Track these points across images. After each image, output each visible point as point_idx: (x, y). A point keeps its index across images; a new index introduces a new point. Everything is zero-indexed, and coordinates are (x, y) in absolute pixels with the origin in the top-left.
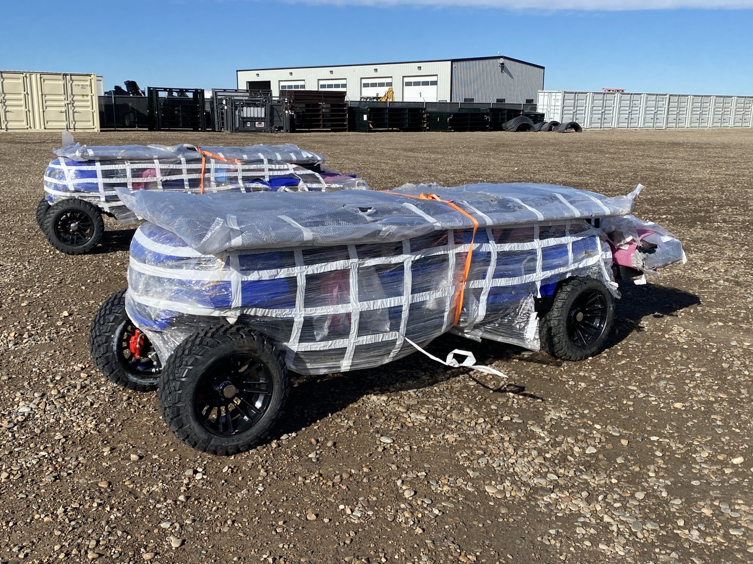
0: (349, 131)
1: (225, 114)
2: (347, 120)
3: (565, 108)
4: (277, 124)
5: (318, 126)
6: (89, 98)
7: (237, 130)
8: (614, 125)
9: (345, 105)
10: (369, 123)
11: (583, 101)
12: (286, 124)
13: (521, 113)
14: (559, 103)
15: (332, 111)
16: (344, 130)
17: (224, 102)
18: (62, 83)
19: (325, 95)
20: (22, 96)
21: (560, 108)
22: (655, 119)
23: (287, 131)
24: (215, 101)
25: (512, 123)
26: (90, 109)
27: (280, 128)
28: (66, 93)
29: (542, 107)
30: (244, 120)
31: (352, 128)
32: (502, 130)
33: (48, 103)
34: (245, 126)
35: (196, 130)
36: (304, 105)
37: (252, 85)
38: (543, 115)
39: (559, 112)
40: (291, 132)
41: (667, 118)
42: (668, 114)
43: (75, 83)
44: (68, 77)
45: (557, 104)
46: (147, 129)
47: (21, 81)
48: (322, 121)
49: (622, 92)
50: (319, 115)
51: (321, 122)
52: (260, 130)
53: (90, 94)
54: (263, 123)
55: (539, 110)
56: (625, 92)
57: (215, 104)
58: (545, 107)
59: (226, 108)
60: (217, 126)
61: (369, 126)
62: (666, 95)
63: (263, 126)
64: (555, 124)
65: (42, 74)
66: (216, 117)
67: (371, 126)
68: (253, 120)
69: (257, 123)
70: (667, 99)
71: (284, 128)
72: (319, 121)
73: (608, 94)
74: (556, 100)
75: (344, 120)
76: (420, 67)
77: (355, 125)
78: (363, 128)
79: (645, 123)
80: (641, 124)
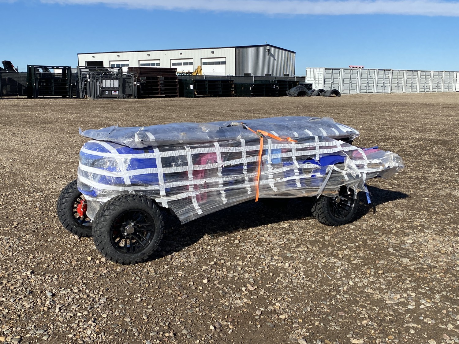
0: (180, 97)
1: (88, 85)
2: (178, 89)
3: (326, 80)
4: (128, 92)
5: (157, 93)
7: (98, 97)
8: (358, 91)
9: (176, 78)
10: (194, 91)
12: (134, 92)
13: (298, 83)
14: (322, 76)
15: (165, 82)
16: (176, 96)
17: (88, 76)
19: (162, 71)
21: (322, 79)
22: (384, 87)
23: (135, 97)
24: (79, 75)
25: (293, 90)
27: (130, 96)
29: (309, 79)
30: (104, 89)
31: (182, 95)
32: (286, 95)
34: (104, 94)
35: (64, 97)
36: (145, 78)
37: (90, 64)
38: (311, 85)
39: (322, 82)
40: (138, 98)
41: (391, 86)
45: (320, 77)
46: (26, 97)
48: (160, 89)
49: (362, 68)
51: (159, 91)
52: (115, 97)
54: (117, 91)
55: (308, 81)
56: (364, 68)
57: (79, 78)
58: (312, 79)
59: (89, 80)
60: (81, 94)
61: (194, 93)
63: (117, 94)
64: (322, 91)
66: (80, 87)
67: (196, 93)
68: (110, 89)
69: (113, 91)
70: (391, 73)
71: (133, 95)
72: (158, 89)
73: (353, 69)
74: (320, 74)
75: (176, 89)
76: (213, 52)
77: (184, 93)
78: (190, 94)
79: (377, 89)
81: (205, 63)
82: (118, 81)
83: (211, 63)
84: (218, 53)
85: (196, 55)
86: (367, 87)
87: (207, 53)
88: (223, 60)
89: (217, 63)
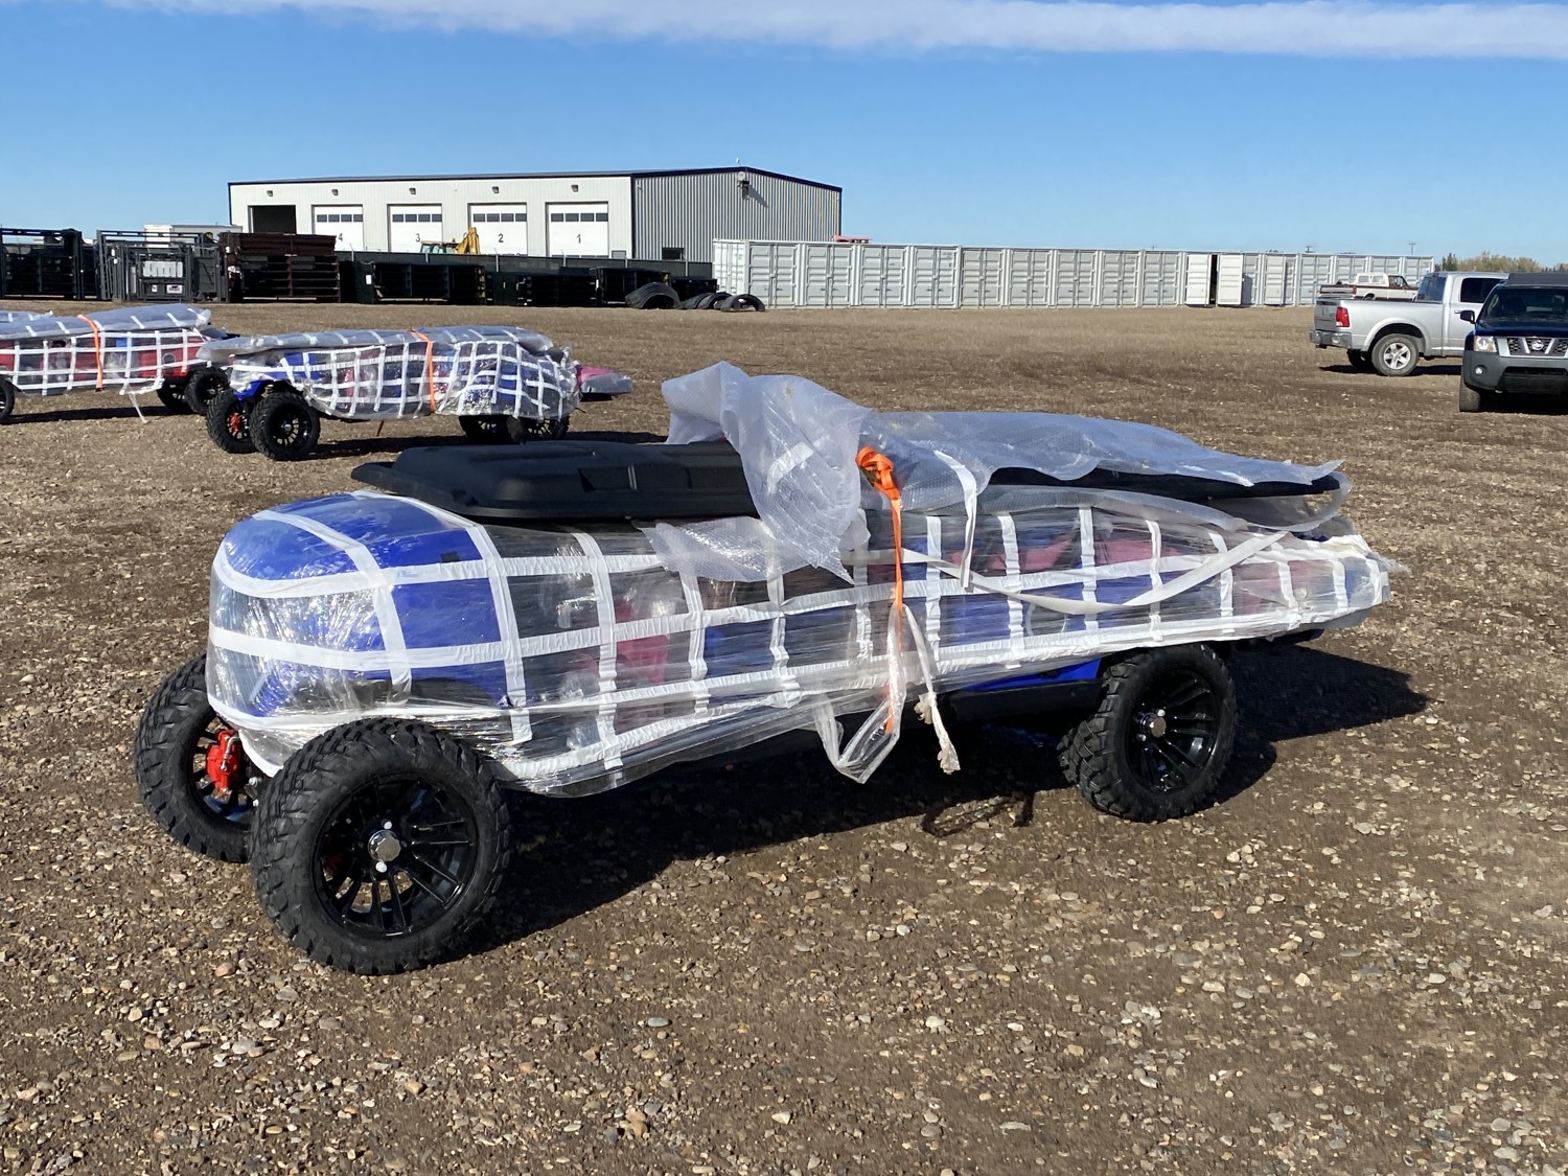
0: (343, 302)
1: (114, 271)
2: (339, 283)
3: (754, 271)
4: (204, 289)
5: (286, 293)
7: (134, 299)
8: (853, 300)
9: (334, 259)
10: (375, 289)
11: (787, 259)
13: (666, 277)
14: (743, 261)
16: (335, 301)
17: (114, 252)
21: (743, 269)
22: (935, 291)
23: (223, 300)
24: (100, 251)
29: (719, 269)
30: (147, 283)
31: (348, 297)
34: (149, 292)
35: (69, 297)
37: (259, 212)
38: (716, 281)
39: (744, 277)
41: (961, 291)
42: (961, 281)
45: (740, 262)
48: (291, 284)
49: (866, 243)
50: (286, 275)
51: (290, 287)
52: (174, 299)
54: (180, 287)
55: (714, 274)
56: (871, 243)
57: (101, 256)
58: (724, 268)
59: (115, 261)
60: (103, 291)
61: (376, 294)
62: (954, 248)
63: (180, 292)
64: (724, 296)
66: (103, 276)
67: (379, 293)
68: (162, 282)
69: (169, 286)
70: (958, 256)
72: (287, 283)
74: (739, 256)
75: (334, 284)
76: (576, 187)
77: (352, 292)
78: (366, 297)
79: (914, 297)
80: (907, 300)
81: (557, 218)
82: (180, 264)
83: (572, 218)
84: (591, 188)
85: (534, 194)
86: (883, 289)
87: (560, 189)
88: (602, 209)
89: (587, 217)
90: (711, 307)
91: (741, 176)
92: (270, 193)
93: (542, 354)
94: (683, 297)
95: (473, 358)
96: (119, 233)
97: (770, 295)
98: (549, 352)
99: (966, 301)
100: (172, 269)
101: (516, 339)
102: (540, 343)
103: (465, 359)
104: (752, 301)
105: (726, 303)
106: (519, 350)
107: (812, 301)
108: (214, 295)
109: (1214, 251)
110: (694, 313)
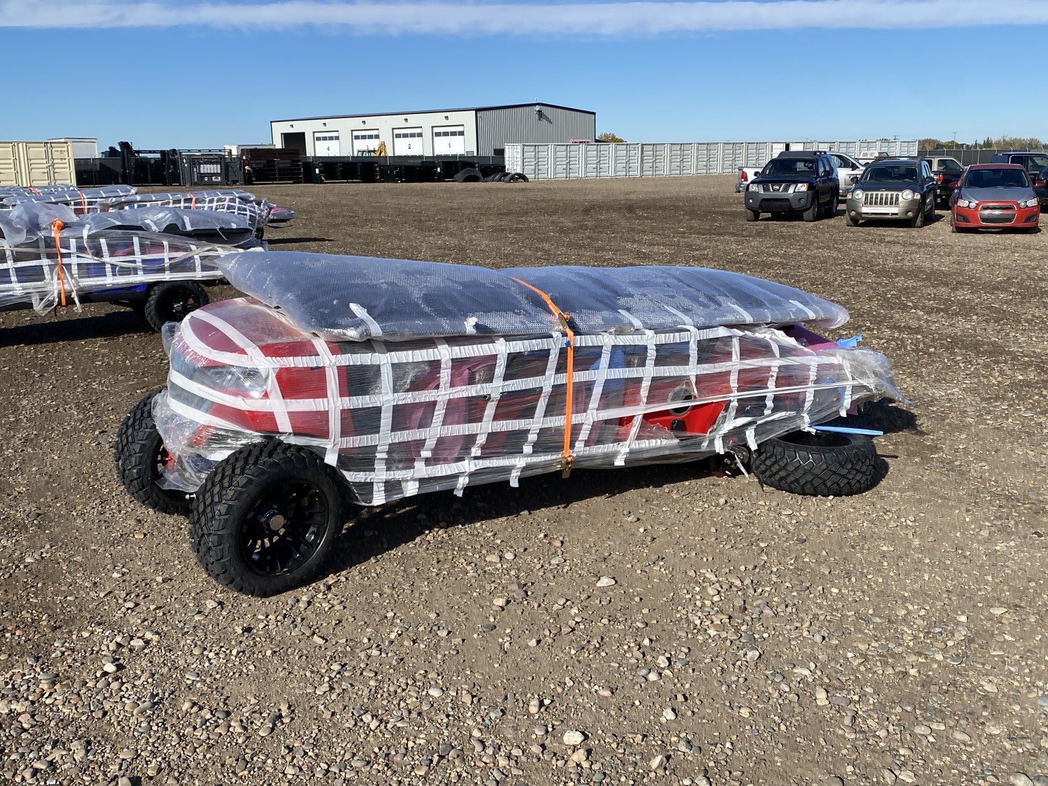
0: (305, 183)
1: (185, 171)
3: (525, 160)
4: (231, 178)
6: (67, 161)
7: (196, 184)
8: (581, 174)
10: (321, 176)
11: (544, 153)
14: (519, 155)
17: (184, 161)
18: (43, 149)
20: (12, 161)
21: (520, 160)
22: (628, 168)
26: (68, 170)
27: (235, 182)
28: (47, 157)
29: (508, 159)
30: (202, 176)
31: (307, 181)
33: (33, 166)
37: (287, 137)
38: (505, 166)
39: (520, 163)
41: (642, 167)
42: (642, 162)
43: (54, 149)
44: (49, 145)
47: (10, 149)
50: (275, 170)
51: (277, 176)
52: (217, 184)
53: (67, 157)
54: (219, 177)
57: (180, 163)
58: (510, 159)
59: (186, 165)
60: (181, 181)
61: (321, 179)
62: (638, 144)
63: (219, 180)
65: (27, 143)
66: (181, 174)
67: (323, 178)
68: (210, 175)
69: (213, 178)
72: (275, 174)
74: (518, 152)
75: (300, 174)
76: (447, 117)
77: (309, 178)
78: (316, 180)
79: (615, 172)
80: (611, 173)
81: (438, 134)
82: (219, 166)
83: (446, 134)
84: (455, 118)
86: (598, 168)
88: (460, 129)
89: (453, 134)
90: (500, 180)
91: (537, 108)
92: (292, 126)
93: (251, 202)
94: (484, 177)
95: (214, 204)
96: (189, 151)
97: (535, 173)
98: (254, 201)
99: (645, 173)
100: (215, 168)
101: (237, 195)
102: (250, 197)
103: (211, 205)
104: (522, 177)
105: (508, 178)
106: (237, 200)
107: (558, 175)
108: (237, 181)
109: (788, 141)
110: (489, 185)
